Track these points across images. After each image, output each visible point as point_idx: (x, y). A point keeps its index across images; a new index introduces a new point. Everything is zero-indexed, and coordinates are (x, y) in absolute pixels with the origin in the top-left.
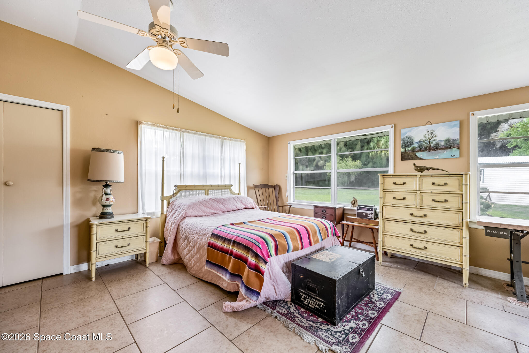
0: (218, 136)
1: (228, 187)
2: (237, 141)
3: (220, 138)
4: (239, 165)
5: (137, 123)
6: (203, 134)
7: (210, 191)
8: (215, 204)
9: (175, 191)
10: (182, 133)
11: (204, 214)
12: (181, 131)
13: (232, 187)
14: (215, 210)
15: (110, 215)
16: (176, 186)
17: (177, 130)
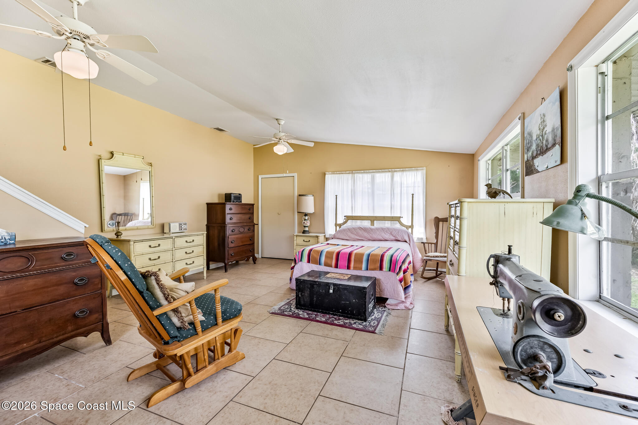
0: (386, 170)
1: (397, 219)
2: (412, 170)
3: (390, 171)
4: (412, 196)
5: (325, 174)
6: (372, 171)
7: (375, 222)
8: (361, 232)
9: (345, 221)
10: (353, 175)
11: (349, 239)
12: (352, 173)
13: (401, 219)
14: (360, 236)
15: (308, 232)
16: (345, 216)
17: (349, 173)
